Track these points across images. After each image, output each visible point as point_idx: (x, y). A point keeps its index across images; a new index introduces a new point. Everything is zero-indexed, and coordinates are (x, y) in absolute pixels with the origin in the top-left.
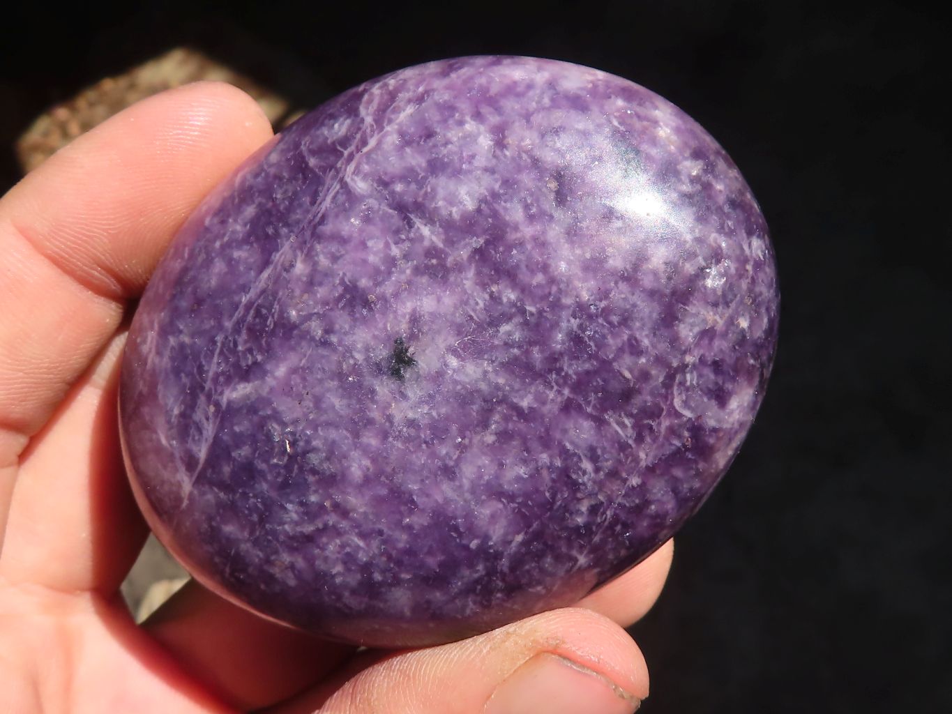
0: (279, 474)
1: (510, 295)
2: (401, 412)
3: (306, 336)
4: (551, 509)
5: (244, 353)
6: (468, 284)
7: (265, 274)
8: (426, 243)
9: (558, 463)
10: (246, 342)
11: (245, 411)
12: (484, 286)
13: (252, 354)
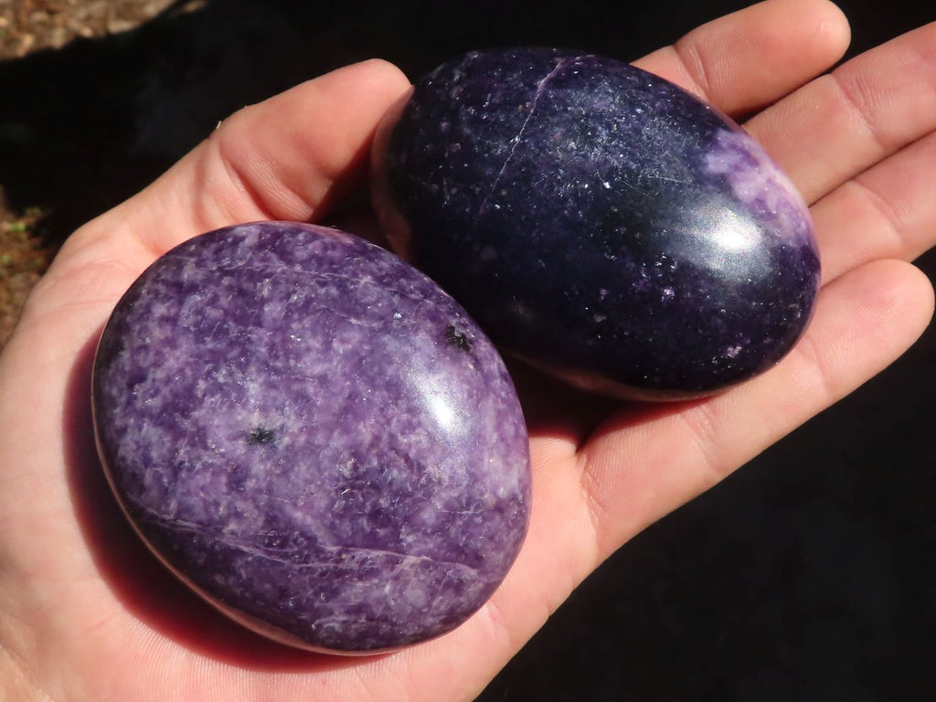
0: (369, 493)
1: (202, 385)
2: (294, 425)
3: (270, 505)
4: (328, 309)
5: (298, 545)
6: (203, 412)
7: (245, 549)
8: (188, 448)
9: (296, 316)
10: (291, 547)
11: (335, 531)
12: (202, 401)
13: (297, 539)
